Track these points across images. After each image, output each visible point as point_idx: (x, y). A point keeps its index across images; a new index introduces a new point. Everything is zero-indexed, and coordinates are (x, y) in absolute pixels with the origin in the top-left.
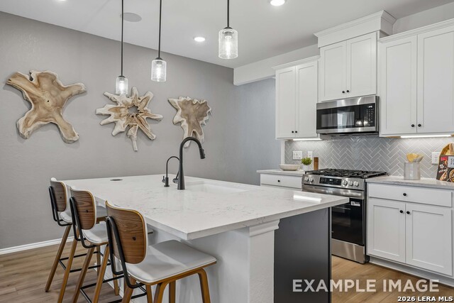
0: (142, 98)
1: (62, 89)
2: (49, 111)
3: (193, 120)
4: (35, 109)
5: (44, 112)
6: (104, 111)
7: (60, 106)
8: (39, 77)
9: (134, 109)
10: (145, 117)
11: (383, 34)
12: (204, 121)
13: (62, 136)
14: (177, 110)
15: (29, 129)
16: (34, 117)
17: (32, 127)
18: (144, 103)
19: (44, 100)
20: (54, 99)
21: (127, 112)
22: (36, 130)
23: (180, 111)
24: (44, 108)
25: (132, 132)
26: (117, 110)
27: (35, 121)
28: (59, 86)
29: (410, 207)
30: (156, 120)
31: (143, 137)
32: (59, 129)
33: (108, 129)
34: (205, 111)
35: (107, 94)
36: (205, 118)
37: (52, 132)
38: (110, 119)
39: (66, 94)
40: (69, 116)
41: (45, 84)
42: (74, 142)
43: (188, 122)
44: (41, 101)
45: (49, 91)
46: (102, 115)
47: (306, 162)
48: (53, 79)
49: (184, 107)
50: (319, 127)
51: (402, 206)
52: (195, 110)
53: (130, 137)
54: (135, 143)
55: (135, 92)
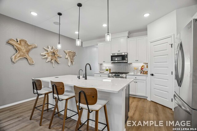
0: (56, 50)
1: (29, 46)
2: (24, 53)
3: (71, 57)
4: (19, 52)
5: (22, 54)
6: (44, 54)
7: (28, 51)
8: (20, 41)
9: (53, 53)
10: (57, 56)
11: (128, 37)
12: (74, 58)
13: (29, 62)
14: (67, 54)
15: (16, 60)
16: (18, 55)
17: (17, 59)
18: (57, 52)
19: (22, 49)
20: (26, 49)
21: (51, 54)
22: (19, 60)
23: (68, 55)
24: (22, 52)
25: (53, 61)
26: (48, 54)
27: (19, 57)
28: (28, 44)
29: (137, 81)
30: (60, 57)
31: (56, 63)
32: (28, 60)
33: (45, 60)
34: (75, 55)
35: (44, 48)
36: (75, 57)
37: (25, 61)
38: (46, 57)
39: (30, 47)
40: (31, 55)
41: (23, 43)
42: (33, 64)
43: (70, 58)
44: (21, 50)
45: (24, 46)
46: (43, 55)
47: (107, 70)
48: (26, 42)
49: (69, 53)
50: (112, 60)
51: (135, 81)
52: (72, 54)
53: (52, 63)
54: (53, 65)
55: (54, 48)
